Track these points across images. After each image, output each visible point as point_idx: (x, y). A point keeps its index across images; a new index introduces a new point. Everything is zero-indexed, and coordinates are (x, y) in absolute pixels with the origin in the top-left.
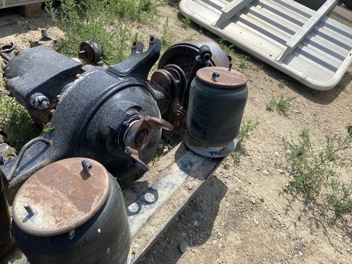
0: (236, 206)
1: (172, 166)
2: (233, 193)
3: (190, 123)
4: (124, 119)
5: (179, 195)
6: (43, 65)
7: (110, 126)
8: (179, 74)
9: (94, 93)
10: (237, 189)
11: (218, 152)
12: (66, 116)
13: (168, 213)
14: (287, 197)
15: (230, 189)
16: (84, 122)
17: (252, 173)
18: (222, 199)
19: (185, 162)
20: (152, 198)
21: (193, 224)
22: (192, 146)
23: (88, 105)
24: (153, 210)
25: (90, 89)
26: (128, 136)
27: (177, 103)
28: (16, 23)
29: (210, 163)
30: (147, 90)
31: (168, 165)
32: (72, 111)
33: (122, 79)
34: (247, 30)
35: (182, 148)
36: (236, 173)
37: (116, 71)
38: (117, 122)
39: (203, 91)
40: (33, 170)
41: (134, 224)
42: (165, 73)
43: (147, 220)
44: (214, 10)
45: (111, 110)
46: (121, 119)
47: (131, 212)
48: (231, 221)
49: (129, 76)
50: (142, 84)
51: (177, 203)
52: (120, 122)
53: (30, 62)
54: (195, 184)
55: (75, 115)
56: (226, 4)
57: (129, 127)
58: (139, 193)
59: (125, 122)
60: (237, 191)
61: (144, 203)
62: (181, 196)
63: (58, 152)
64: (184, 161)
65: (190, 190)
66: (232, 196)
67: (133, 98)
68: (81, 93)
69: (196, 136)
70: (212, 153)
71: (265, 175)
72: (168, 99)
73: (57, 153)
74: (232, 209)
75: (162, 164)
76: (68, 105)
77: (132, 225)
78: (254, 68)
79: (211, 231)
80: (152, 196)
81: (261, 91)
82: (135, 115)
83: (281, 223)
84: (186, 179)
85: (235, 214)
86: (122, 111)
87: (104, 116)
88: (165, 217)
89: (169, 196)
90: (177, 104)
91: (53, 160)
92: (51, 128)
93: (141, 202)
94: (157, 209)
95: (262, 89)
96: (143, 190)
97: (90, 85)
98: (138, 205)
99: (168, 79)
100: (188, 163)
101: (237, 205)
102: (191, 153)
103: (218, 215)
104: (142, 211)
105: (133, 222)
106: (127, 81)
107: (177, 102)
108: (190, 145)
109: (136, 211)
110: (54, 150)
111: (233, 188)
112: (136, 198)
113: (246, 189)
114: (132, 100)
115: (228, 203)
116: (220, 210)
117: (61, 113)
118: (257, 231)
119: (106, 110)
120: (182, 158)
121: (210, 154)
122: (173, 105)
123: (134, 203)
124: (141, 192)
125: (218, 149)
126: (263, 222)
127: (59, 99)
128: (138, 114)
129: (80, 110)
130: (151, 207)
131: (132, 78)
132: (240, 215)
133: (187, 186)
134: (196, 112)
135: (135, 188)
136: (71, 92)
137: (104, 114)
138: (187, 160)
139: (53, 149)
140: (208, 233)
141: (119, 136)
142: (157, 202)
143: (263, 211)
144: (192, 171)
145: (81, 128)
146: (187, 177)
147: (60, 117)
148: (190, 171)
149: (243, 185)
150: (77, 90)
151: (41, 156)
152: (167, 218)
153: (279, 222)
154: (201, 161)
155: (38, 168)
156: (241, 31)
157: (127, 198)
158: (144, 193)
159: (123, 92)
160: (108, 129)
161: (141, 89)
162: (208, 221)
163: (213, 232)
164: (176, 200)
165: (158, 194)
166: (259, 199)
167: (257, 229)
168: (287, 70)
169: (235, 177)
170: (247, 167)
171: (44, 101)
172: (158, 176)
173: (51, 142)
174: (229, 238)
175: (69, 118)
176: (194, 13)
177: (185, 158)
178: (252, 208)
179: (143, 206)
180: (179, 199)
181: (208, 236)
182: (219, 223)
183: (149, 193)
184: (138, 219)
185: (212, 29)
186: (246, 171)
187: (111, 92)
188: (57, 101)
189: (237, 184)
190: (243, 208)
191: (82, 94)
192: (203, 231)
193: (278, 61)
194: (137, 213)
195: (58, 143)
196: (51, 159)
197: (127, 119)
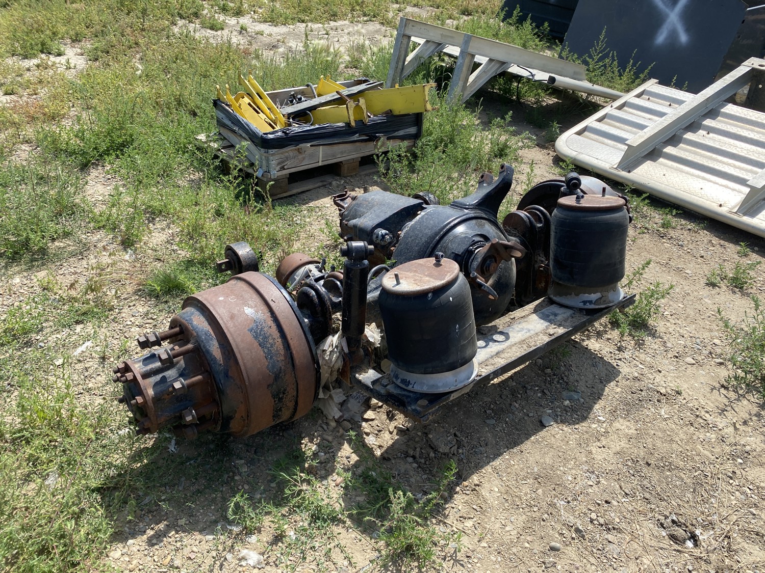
1: (530, 316)
2: (629, 379)
6: (384, 205)
7: (455, 252)
10: (636, 375)
11: (594, 301)
14: (727, 395)
15: (624, 373)
17: (664, 360)
18: (609, 383)
21: (562, 403)
22: (558, 296)
23: (432, 234)
24: (502, 347)
26: (474, 262)
28: (330, 184)
29: (584, 315)
31: (525, 315)
32: (415, 242)
33: (467, 210)
34: (677, 169)
35: (544, 301)
36: (637, 357)
37: (461, 204)
38: (462, 248)
39: (566, 217)
42: (523, 214)
43: (496, 354)
44: (617, 145)
45: (456, 239)
46: (467, 245)
47: (478, 347)
49: (475, 208)
50: (491, 219)
51: (533, 344)
52: (465, 247)
53: (369, 203)
54: (558, 331)
55: (419, 244)
56: (635, 134)
57: (475, 253)
58: (487, 334)
59: (471, 248)
60: (637, 377)
61: (492, 341)
62: (538, 339)
64: (546, 312)
65: (550, 335)
66: (627, 381)
70: (585, 302)
71: (689, 364)
74: (625, 396)
75: (517, 314)
78: (689, 227)
79: (589, 413)
80: (502, 337)
81: (700, 260)
83: (710, 422)
84: (546, 326)
85: (630, 401)
86: (468, 237)
87: (449, 245)
88: (517, 353)
90: (541, 258)
92: (394, 260)
93: (489, 340)
94: (507, 346)
95: (702, 257)
98: (486, 342)
99: (527, 221)
100: (552, 314)
101: (634, 392)
102: (557, 305)
103: (601, 399)
104: (490, 346)
105: (480, 353)
106: (472, 213)
107: (541, 256)
109: (484, 346)
111: (629, 373)
112: (483, 338)
113: (652, 377)
114: (478, 231)
115: (620, 389)
116: (605, 394)
118: (665, 425)
119: (451, 239)
121: (582, 304)
122: (534, 257)
123: (481, 341)
124: (490, 333)
125: (594, 297)
126: (676, 417)
127: (401, 234)
128: (483, 242)
130: (500, 344)
131: (478, 211)
133: (548, 332)
134: (558, 245)
136: (414, 226)
137: (448, 243)
138: (550, 311)
140: (585, 415)
142: (508, 341)
143: (679, 406)
144: (555, 320)
146: (549, 325)
148: (553, 320)
149: (647, 371)
153: (706, 420)
154: (569, 313)
156: (665, 173)
158: (492, 335)
160: (453, 255)
161: (489, 224)
162: (585, 403)
163: (592, 416)
164: (532, 341)
165: (509, 336)
166: (672, 390)
167: (664, 423)
168: (753, 227)
169: (635, 361)
170: (657, 352)
171: (387, 236)
172: (510, 323)
174: (616, 425)
176: (580, 153)
178: (659, 399)
179: (490, 343)
180: (536, 341)
181: (584, 418)
182: (603, 407)
183: (498, 335)
184: (486, 351)
185: (612, 173)
186: (654, 356)
187: (455, 222)
188: (399, 237)
189: (637, 370)
190: (644, 397)
191: (426, 226)
192: (577, 412)
193: (736, 213)
197: (473, 244)
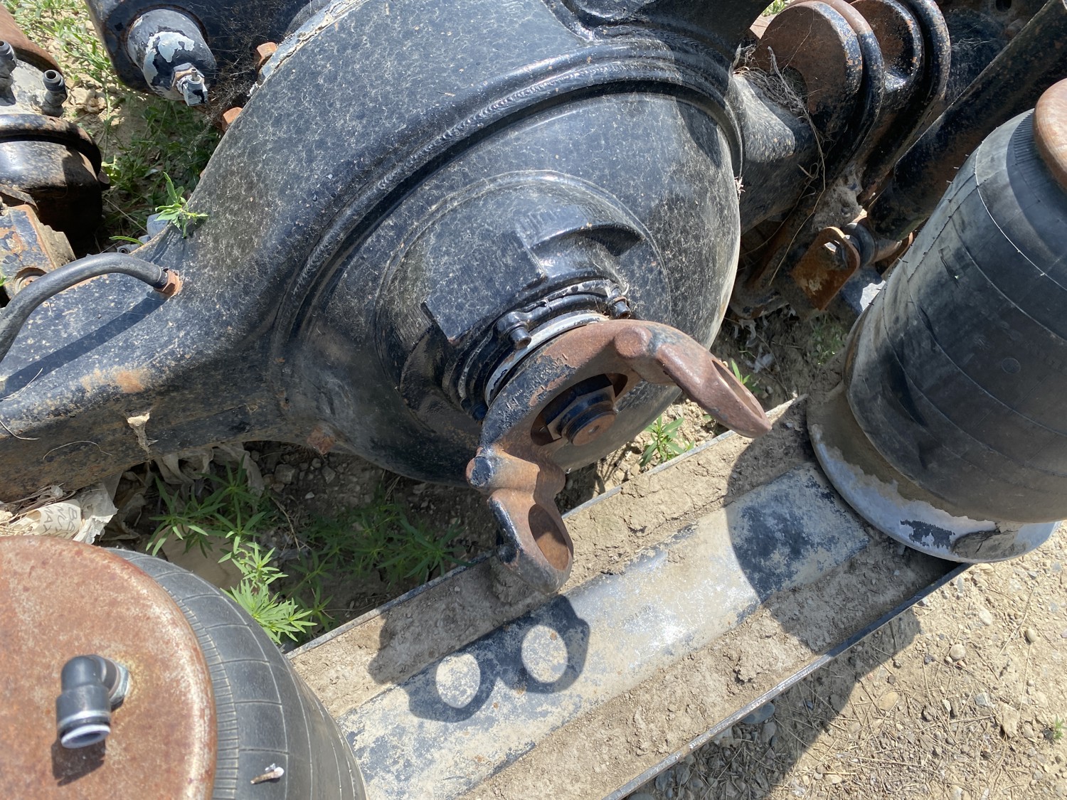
0: (924, 718)
1: (704, 522)
2: (933, 660)
3: (874, 355)
4: (510, 301)
5: (679, 693)
7: (434, 312)
8: (917, 45)
9: (412, 94)
10: (960, 650)
11: (957, 536)
12: (259, 175)
13: (598, 770)
15: (928, 635)
16: (327, 238)
17: (1056, 596)
18: (872, 668)
19: (771, 522)
20: (555, 662)
22: (838, 453)
23: (361, 155)
24: (534, 730)
25: (401, 57)
26: (510, 393)
27: (846, 182)
29: (891, 565)
30: (712, 119)
31: (686, 508)
32: (286, 163)
33: (590, 34)
35: (786, 433)
36: (985, 573)
38: (473, 305)
39: (1040, 243)
40: (65, 401)
41: (433, 766)
42: (847, 23)
43: (491, 771)
45: (469, 218)
46: (498, 291)
47: (438, 700)
48: (873, 775)
49: (637, 22)
50: (695, 80)
51: (656, 733)
52: (485, 310)
54: (776, 659)
55: (291, 189)
57: (530, 346)
58: (507, 607)
59: (514, 316)
60: (959, 656)
61: (511, 675)
62: (687, 699)
63: (194, 343)
64: (767, 511)
65: (738, 680)
66: (926, 668)
67: (613, 164)
68: (354, 74)
69: (875, 433)
70: (920, 529)
72: (811, 162)
73: (185, 346)
74: (900, 727)
75: (662, 495)
76: (277, 122)
77: (422, 770)
79: (772, 787)
80: (556, 649)
82: (580, 286)
84: (741, 616)
85: (906, 756)
86: (521, 245)
87: (427, 241)
88: (578, 786)
89: (630, 682)
90: (846, 189)
91: (163, 372)
92: (195, 209)
93: (502, 661)
94: (554, 729)
96: (529, 600)
97: (408, 34)
98: (483, 673)
99: (850, 63)
100: (785, 531)
101: (929, 718)
102: (818, 479)
103: (827, 731)
104: (488, 713)
105: (429, 756)
106: (612, 56)
107: (851, 182)
108: (827, 445)
109: (464, 700)
110: (179, 328)
111: (941, 637)
112: (486, 627)
113: (999, 662)
114: (601, 178)
115: (895, 695)
116: (846, 711)
117: (244, 152)
119: (450, 207)
120: (765, 493)
121: (911, 530)
122: (825, 196)
123: (468, 658)
124: (519, 609)
125: (962, 524)
127: (263, 70)
128: (601, 278)
129: (321, 172)
130: (533, 707)
131: (648, 41)
132: (923, 762)
133: (735, 656)
134: (936, 329)
135: (499, 582)
136: (313, 50)
137: (431, 230)
138: (784, 511)
139: (177, 320)
141: (466, 370)
142: (567, 692)
143: (1034, 782)
144: (786, 584)
145: (310, 262)
146: (752, 609)
147: (232, 173)
148: (779, 583)
149: (993, 636)
150: (343, 49)
151: (119, 340)
152: (582, 790)
154: (849, 544)
155: (88, 395)
157: (454, 610)
158: (527, 619)
159: (570, 118)
160: (422, 322)
161: (676, 111)
162: (775, 744)
164: (658, 710)
165: (585, 651)
166: (1038, 721)
169: (974, 590)
170: (1048, 562)
171: (188, 64)
172: (620, 555)
173: (176, 279)
175: (267, 193)
177: (777, 499)
178: (988, 751)
179: (500, 685)
180: (672, 716)
182: (822, 769)
183: (550, 625)
184: (458, 748)
186: (1033, 578)
187: (499, 105)
188: (255, 76)
189: (969, 627)
190: (951, 741)
191: (358, 79)
192: (740, 777)
194: (463, 713)
195: (202, 300)
196: (154, 366)
197: (534, 298)
